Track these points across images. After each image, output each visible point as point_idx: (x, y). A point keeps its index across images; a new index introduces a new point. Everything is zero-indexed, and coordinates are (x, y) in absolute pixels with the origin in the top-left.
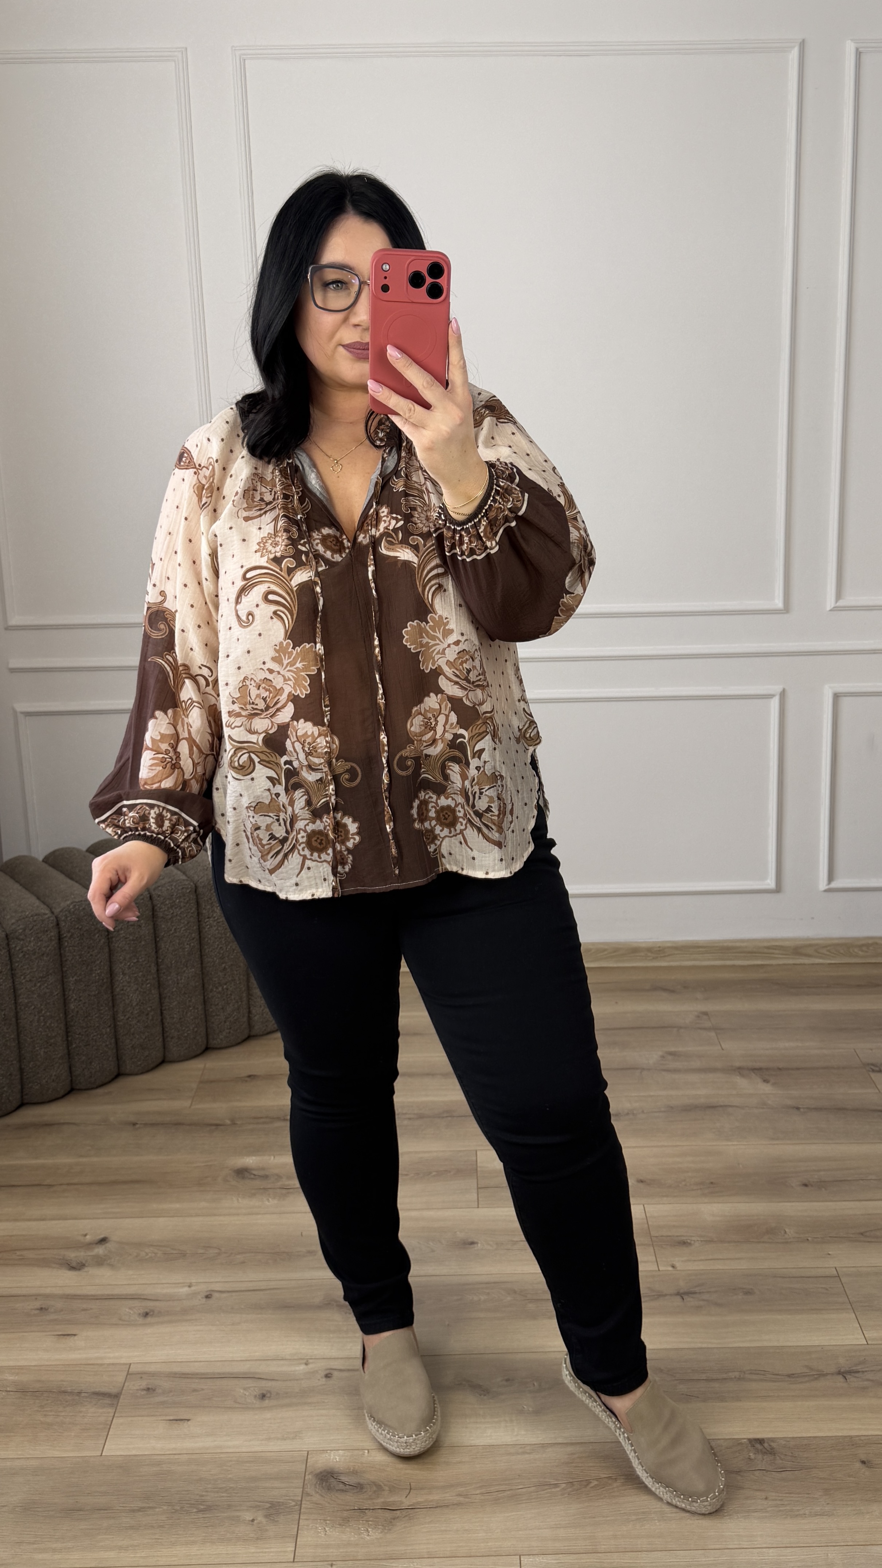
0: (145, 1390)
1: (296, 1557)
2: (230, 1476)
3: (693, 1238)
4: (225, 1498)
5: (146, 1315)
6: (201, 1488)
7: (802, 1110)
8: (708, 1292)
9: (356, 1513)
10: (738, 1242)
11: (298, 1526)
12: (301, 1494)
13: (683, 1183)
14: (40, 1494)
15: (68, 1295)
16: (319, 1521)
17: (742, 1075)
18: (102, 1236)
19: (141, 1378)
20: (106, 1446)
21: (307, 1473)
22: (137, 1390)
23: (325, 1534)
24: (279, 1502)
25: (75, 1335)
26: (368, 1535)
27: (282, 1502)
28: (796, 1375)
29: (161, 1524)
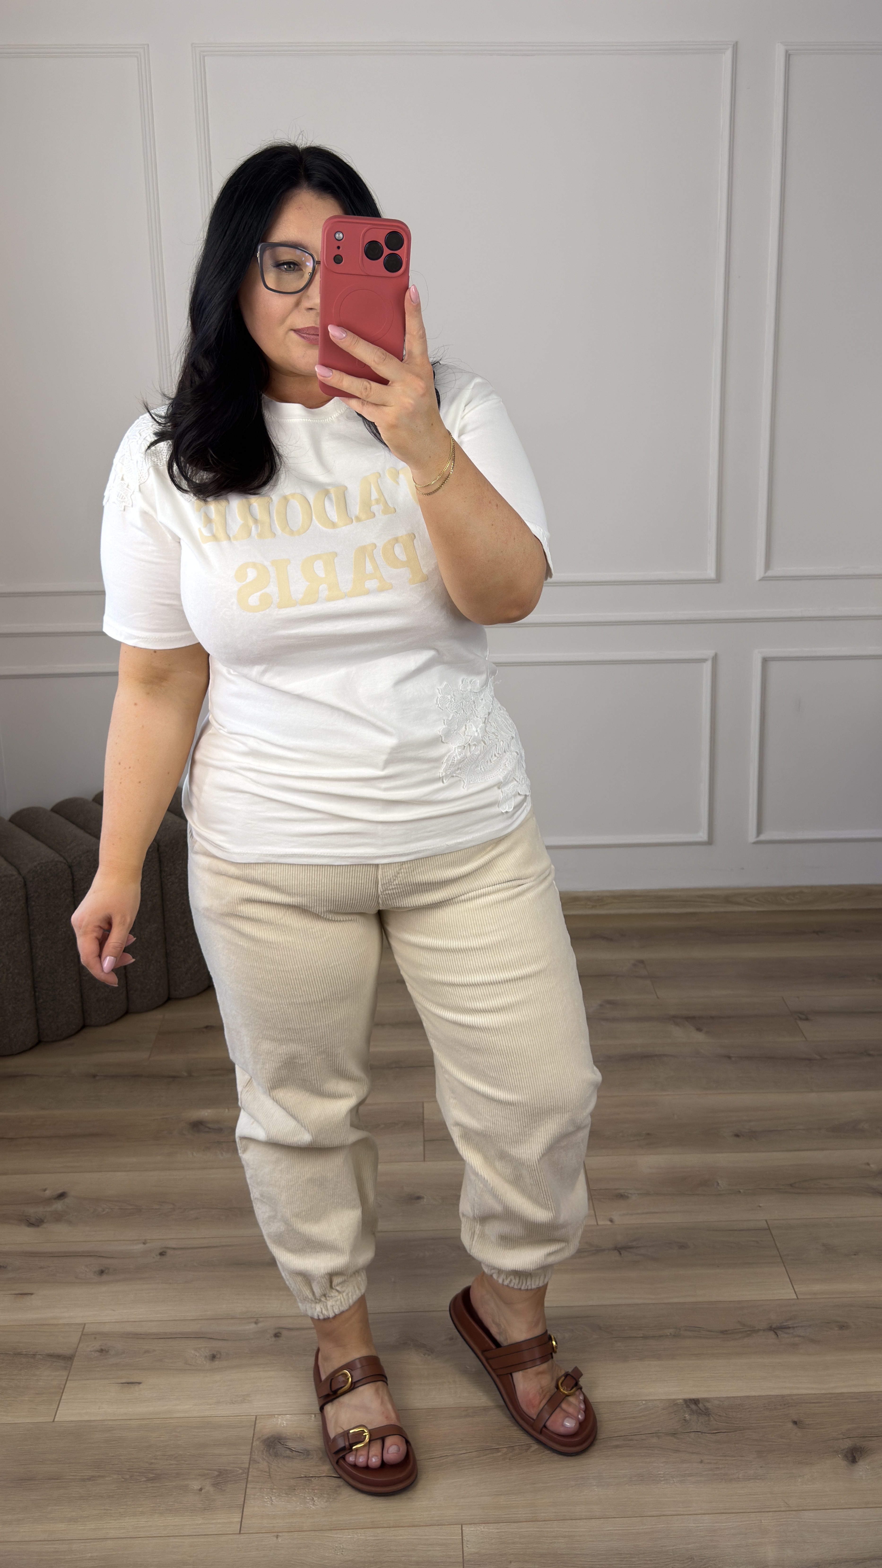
0: (98, 1351)
1: (242, 1529)
2: (179, 1443)
3: (629, 1193)
4: (174, 1466)
5: (102, 1272)
6: (150, 1456)
7: (732, 1061)
8: (645, 1246)
9: (302, 1481)
10: (673, 1194)
11: (245, 1495)
12: (248, 1462)
13: (621, 1135)
15: (26, 1252)
16: (265, 1489)
17: (676, 1024)
18: (61, 1191)
19: (95, 1338)
20: (58, 1411)
21: (254, 1440)
22: (91, 1351)
23: (272, 1504)
24: (227, 1470)
25: (30, 1293)
26: (314, 1505)
27: (230, 1470)
28: (729, 1332)
29: (111, 1494)
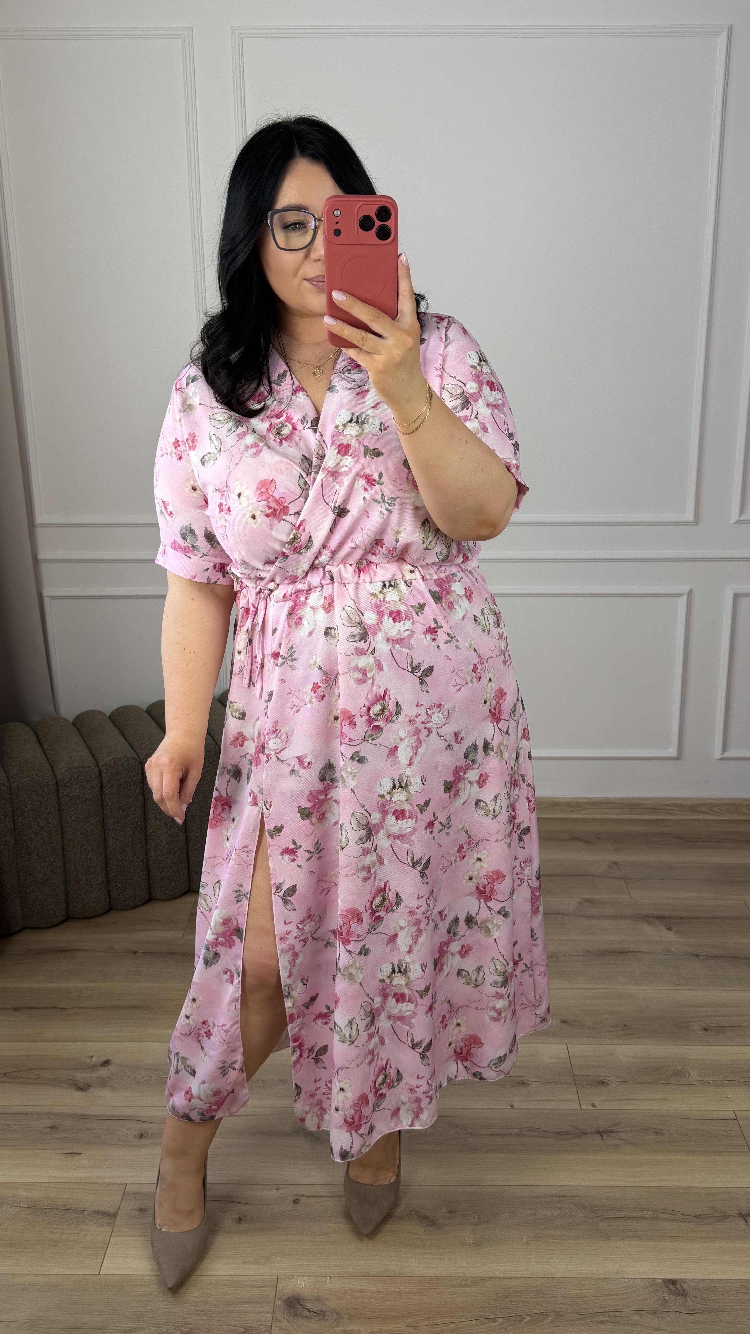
0: (138, 1210)
2: (210, 1299)
3: (610, 1079)
4: (205, 1321)
5: (142, 1136)
6: (184, 1310)
7: (701, 957)
8: (624, 1131)
10: (649, 1083)
12: (271, 1320)
13: (601, 1025)
14: (45, 1311)
15: (75, 1115)
17: (649, 923)
18: (106, 1059)
19: (136, 1198)
20: (103, 1265)
21: (276, 1299)
22: (133, 1210)
24: (252, 1328)
25: (80, 1154)
27: (255, 1328)
28: (703, 1216)
